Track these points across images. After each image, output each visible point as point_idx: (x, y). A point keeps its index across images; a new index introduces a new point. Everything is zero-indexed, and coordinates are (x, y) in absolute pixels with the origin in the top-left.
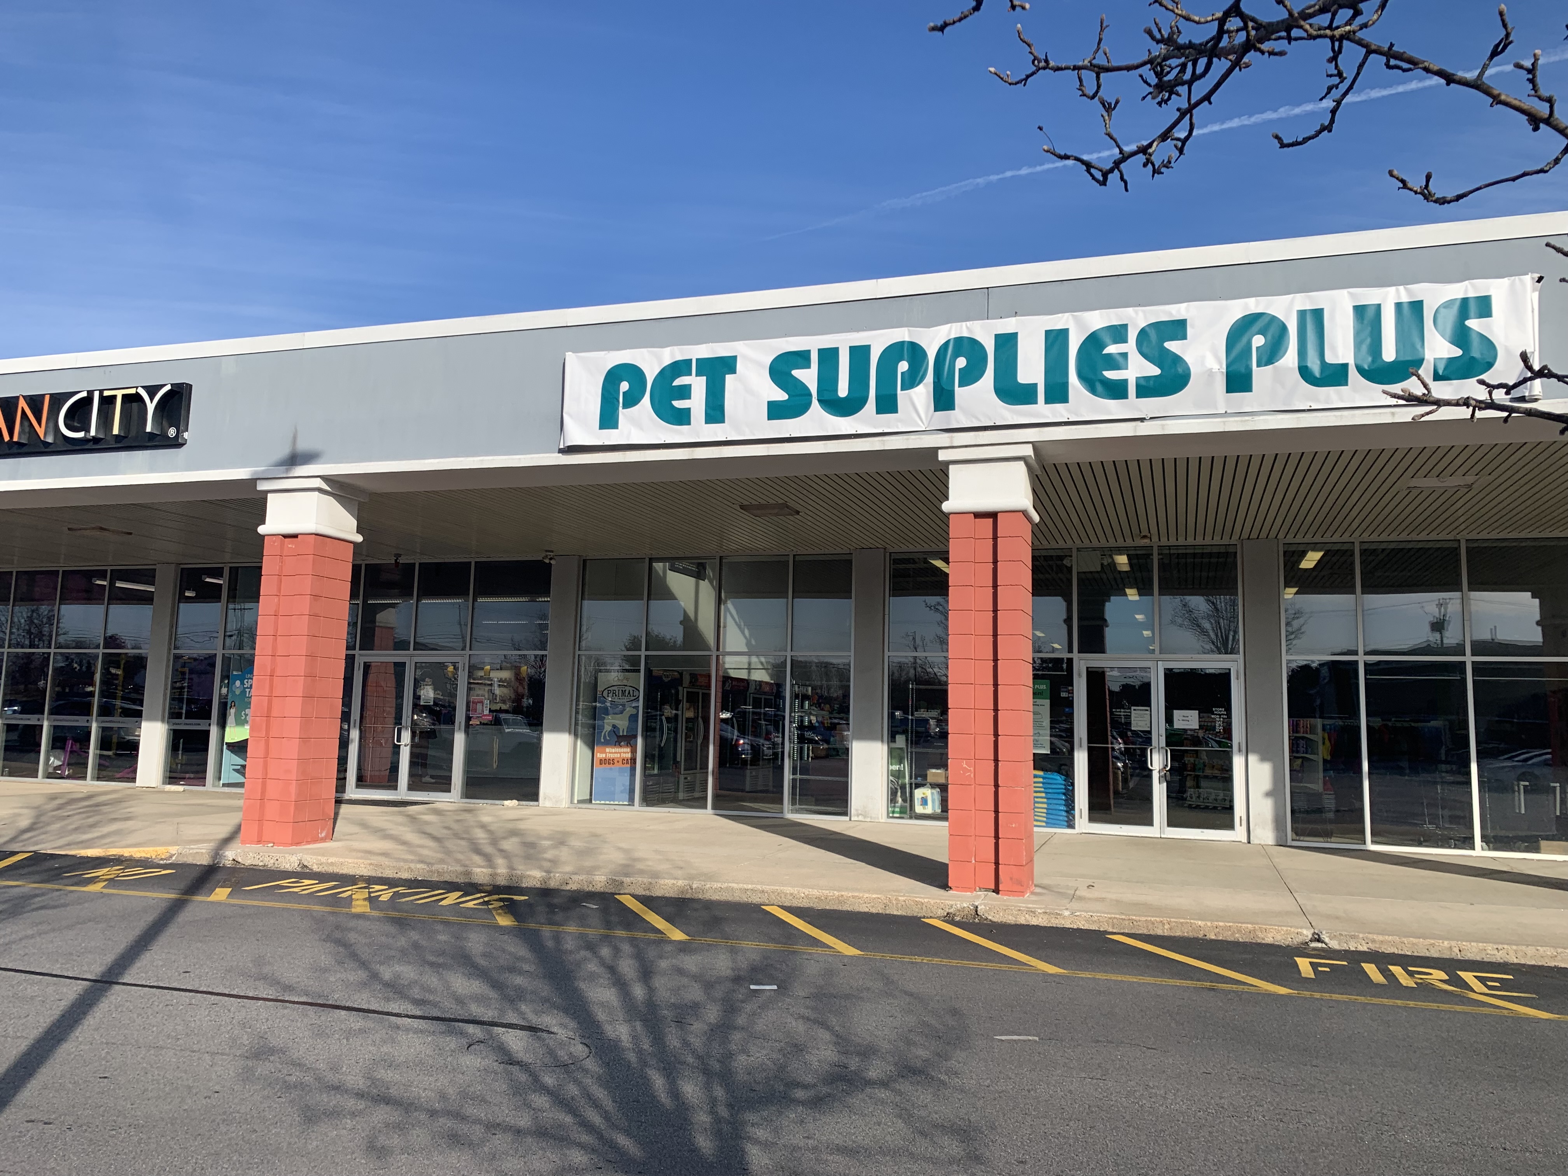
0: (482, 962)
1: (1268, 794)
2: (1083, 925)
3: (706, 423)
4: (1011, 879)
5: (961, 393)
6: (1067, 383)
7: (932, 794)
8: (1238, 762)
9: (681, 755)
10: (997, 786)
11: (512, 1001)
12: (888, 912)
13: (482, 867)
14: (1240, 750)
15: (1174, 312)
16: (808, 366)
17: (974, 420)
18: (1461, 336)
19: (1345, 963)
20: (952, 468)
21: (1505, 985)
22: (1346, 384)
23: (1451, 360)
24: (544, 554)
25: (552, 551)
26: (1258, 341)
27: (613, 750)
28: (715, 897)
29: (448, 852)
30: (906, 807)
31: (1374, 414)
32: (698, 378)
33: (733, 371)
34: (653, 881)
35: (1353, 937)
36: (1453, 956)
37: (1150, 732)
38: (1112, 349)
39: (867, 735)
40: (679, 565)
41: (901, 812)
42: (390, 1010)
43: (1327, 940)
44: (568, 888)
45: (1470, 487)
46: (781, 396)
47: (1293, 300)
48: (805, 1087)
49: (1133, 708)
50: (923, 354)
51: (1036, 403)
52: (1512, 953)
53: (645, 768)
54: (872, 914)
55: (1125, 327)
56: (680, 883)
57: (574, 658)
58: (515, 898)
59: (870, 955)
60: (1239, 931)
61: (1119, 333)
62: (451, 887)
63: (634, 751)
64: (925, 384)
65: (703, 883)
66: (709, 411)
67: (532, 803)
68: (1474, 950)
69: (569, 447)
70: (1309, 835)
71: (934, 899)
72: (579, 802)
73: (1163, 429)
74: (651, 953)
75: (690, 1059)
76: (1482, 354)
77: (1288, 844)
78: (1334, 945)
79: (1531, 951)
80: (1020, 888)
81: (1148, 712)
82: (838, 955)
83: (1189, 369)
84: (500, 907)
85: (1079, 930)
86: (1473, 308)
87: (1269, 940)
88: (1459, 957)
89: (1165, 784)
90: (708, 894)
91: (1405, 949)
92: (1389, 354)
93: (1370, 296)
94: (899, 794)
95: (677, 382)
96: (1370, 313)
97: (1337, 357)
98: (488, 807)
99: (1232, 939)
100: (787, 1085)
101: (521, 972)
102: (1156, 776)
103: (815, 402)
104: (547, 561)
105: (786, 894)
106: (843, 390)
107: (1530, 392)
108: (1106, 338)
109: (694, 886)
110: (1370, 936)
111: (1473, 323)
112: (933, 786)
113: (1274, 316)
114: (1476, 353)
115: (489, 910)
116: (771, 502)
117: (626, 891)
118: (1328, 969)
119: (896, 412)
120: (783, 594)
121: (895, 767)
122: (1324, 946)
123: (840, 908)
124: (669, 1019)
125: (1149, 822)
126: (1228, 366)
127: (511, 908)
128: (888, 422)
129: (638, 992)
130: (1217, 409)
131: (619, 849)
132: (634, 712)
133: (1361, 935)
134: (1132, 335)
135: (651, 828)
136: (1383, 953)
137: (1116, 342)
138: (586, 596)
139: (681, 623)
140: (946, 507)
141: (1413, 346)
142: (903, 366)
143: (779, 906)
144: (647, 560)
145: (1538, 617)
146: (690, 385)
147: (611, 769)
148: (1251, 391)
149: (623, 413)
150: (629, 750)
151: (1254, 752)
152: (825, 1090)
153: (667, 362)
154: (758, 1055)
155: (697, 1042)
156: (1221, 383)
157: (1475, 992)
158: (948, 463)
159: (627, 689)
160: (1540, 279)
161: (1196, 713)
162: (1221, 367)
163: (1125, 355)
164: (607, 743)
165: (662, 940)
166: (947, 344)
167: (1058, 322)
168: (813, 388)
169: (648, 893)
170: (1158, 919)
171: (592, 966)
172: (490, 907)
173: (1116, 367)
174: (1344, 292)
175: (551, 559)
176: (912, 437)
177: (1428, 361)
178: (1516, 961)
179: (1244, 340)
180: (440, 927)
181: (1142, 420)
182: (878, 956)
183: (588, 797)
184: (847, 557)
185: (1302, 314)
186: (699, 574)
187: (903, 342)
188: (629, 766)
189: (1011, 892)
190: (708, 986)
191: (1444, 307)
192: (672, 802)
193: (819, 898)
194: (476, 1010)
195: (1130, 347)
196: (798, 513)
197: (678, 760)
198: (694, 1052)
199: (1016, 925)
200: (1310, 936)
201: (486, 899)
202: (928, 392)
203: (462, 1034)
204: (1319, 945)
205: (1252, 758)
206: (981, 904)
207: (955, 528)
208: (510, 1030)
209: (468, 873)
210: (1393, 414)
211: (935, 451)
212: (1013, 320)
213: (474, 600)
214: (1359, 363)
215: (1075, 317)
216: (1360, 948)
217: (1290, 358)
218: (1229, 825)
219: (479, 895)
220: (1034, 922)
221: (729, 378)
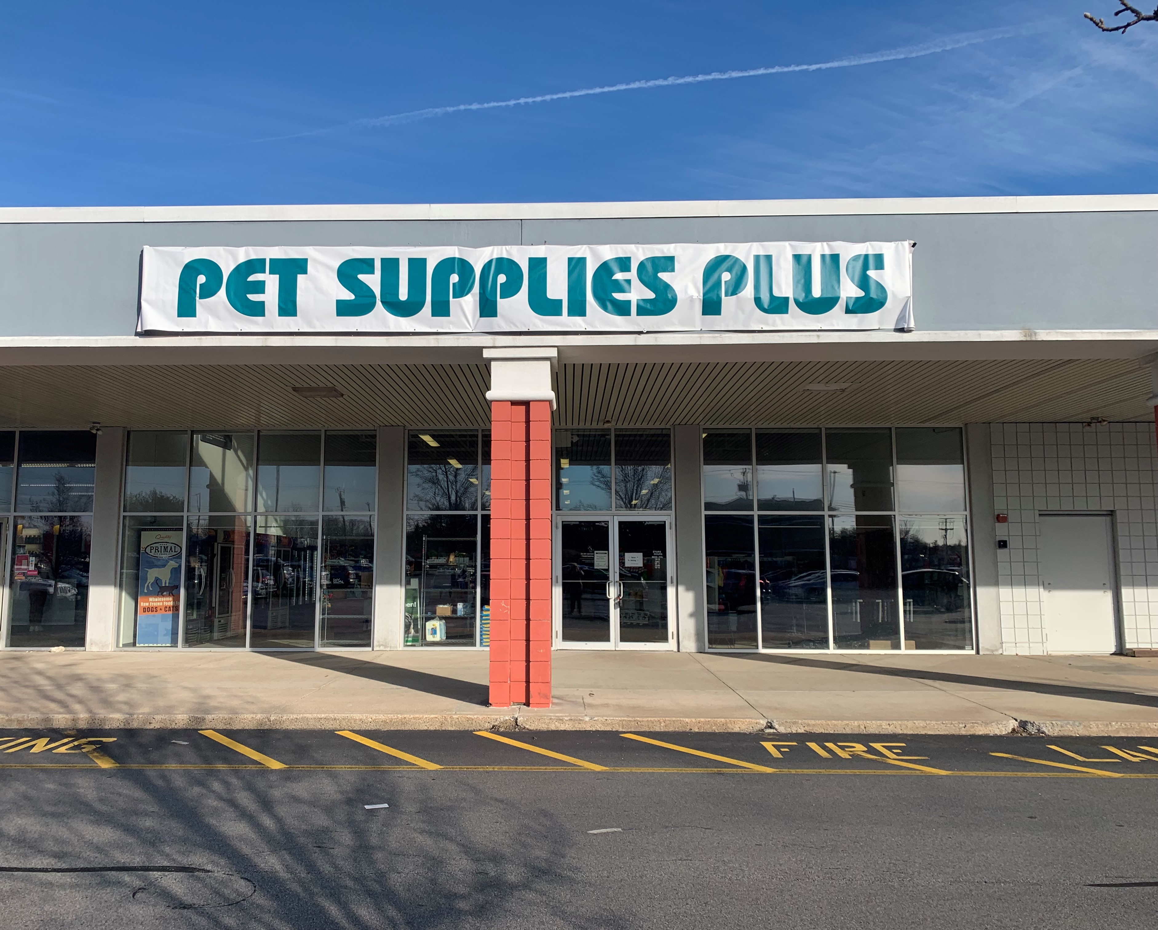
0: (104, 808)
1: (692, 615)
2: (600, 727)
3: (279, 315)
4: (539, 694)
5: (502, 303)
6: (585, 301)
7: (440, 625)
8: (671, 591)
9: (215, 602)
10: (528, 620)
11: (153, 844)
12: (443, 729)
13: (60, 713)
14: (672, 582)
15: (665, 251)
16: (372, 272)
17: (512, 325)
18: (864, 283)
19: (795, 744)
20: (493, 364)
21: (905, 751)
22: (787, 312)
23: (858, 299)
24: (92, 425)
25: (99, 423)
26: (726, 277)
27: (156, 600)
28: (291, 727)
29: (19, 700)
30: (418, 637)
31: (806, 335)
32: (271, 276)
33: (305, 272)
34: (234, 716)
35: (794, 723)
36: (861, 732)
37: (607, 570)
38: (619, 276)
39: (389, 581)
40: (210, 437)
41: (413, 641)
42: (33, 866)
43: (777, 727)
44: (152, 727)
45: (843, 390)
46: (348, 295)
47: (750, 247)
48: (463, 897)
49: (595, 552)
50: (471, 269)
51: (561, 315)
52: (898, 727)
53: (186, 615)
54: (431, 731)
55: (629, 259)
56: (259, 716)
57: (119, 519)
58: (104, 740)
59: (450, 768)
60: (715, 724)
61: (624, 264)
62: (35, 734)
63: (177, 599)
64: (471, 294)
65: (280, 716)
66: (282, 305)
67: (78, 648)
68: (874, 726)
69: (145, 331)
70: (720, 644)
71: (481, 715)
72: (124, 645)
73: (656, 341)
74: (260, 784)
75: (350, 883)
76: (877, 296)
77: (706, 651)
78: (782, 730)
79: (910, 724)
80: (546, 700)
81: (607, 555)
82: (423, 771)
83: (676, 295)
84: (94, 750)
85: (597, 732)
86: (871, 262)
87: (736, 730)
88: (865, 732)
89: (619, 609)
90: (285, 725)
91: (829, 729)
92: (817, 292)
93: (805, 248)
94: (412, 626)
95: (251, 278)
96: (804, 260)
97: (781, 292)
98: (34, 653)
99: (710, 731)
100: (446, 897)
101: (146, 814)
102: (612, 603)
103: (379, 304)
104: (94, 432)
105: (355, 720)
106: (403, 294)
107: (908, 325)
108: (615, 267)
109: (272, 718)
110: (806, 721)
111: (872, 273)
112: (441, 618)
113: (737, 259)
114: (873, 295)
115: (85, 755)
116: (321, 385)
117: (207, 727)
118: (787, 750)
119: (449, 316)
120: (315, 462)
121: (409, 605)
122: (775, 731)
123: (403, 728)
124: (310, 846)
125: (607, 639)
126: (704, 295)
127: (104, 750)
128: (441, 324)
129: (268, 822)
130: (695, 327)
131: (185, 688)
132: (176, 565)
133: (800, 721)
134: (634, 266)
135: (202, 666)
136: (815, 733)
137: (622, 271)
138: (130, 463)
139: (208, 486)
140: (489, 395)
141: (833, 287)
142: (455, 278)
143: (350, 731)
144: (189, 432)
145: (851, 482)
146: (264, 282)
147: (154, 616)
148: (720, 314)
149: (199, 302)
150: (171, 599)
151: (682, 584)
152: (481, 898)
153: (242, 259)
154: (406, 871)
155: (347, 866)
156: (698, 307)
157: (890, 758)
158: (490, 360)
159: (169, 545)
160: (914, 245)
161: (640, 555)
162: (699, 295)
163: (629, 282)
164: (150, 594)
165: (265, 771)
166: (490, 262)
167: (579, 251)
168: (377, 291)
169: (228, 727)
170: (656, 719)
171: (212, 802)
172: (84, 750)
173: (622, 290)
174: (787, 244)
175: (98, 430)
176: (462, 337)
177: (843, 299)
178: (901, 732)
179: (715, 276)
180: (41, 776)
181: (640, 333)
182: (457, 768)
183: (132, 641)
184: (373, 433)
185: (757, 258)
186: (226, 443)
187: (454, 258)
188: (171, 612)
189: (539, 704)
190: (329, 810)
191: (853, 260)
192: (208, 642)
193: (385, 722)
194: (122, 858)
195: (633, 275)
196: (342, 395)
197: (214, 605)
198: (349, 875)
199: (548, 731)
200: (765, 724)
201: (76, 743)
202: (475, 301)
203: (119, 883)
204: (772, 731)
205: (681, 589)
206: (520, 716)
207: (495, 414)
208: (166, 873)
209: (47, 720)
210: (818, 336)
211: (480, 349)
212: (543, 247)
213: (19, 465)
214: (796, 297)
215: (590, 249)
216: (800, 731)
217: (748, 291)
218: (664, 638)
219: (66, 740)
220: (562, 727)
221: (300, 278)
